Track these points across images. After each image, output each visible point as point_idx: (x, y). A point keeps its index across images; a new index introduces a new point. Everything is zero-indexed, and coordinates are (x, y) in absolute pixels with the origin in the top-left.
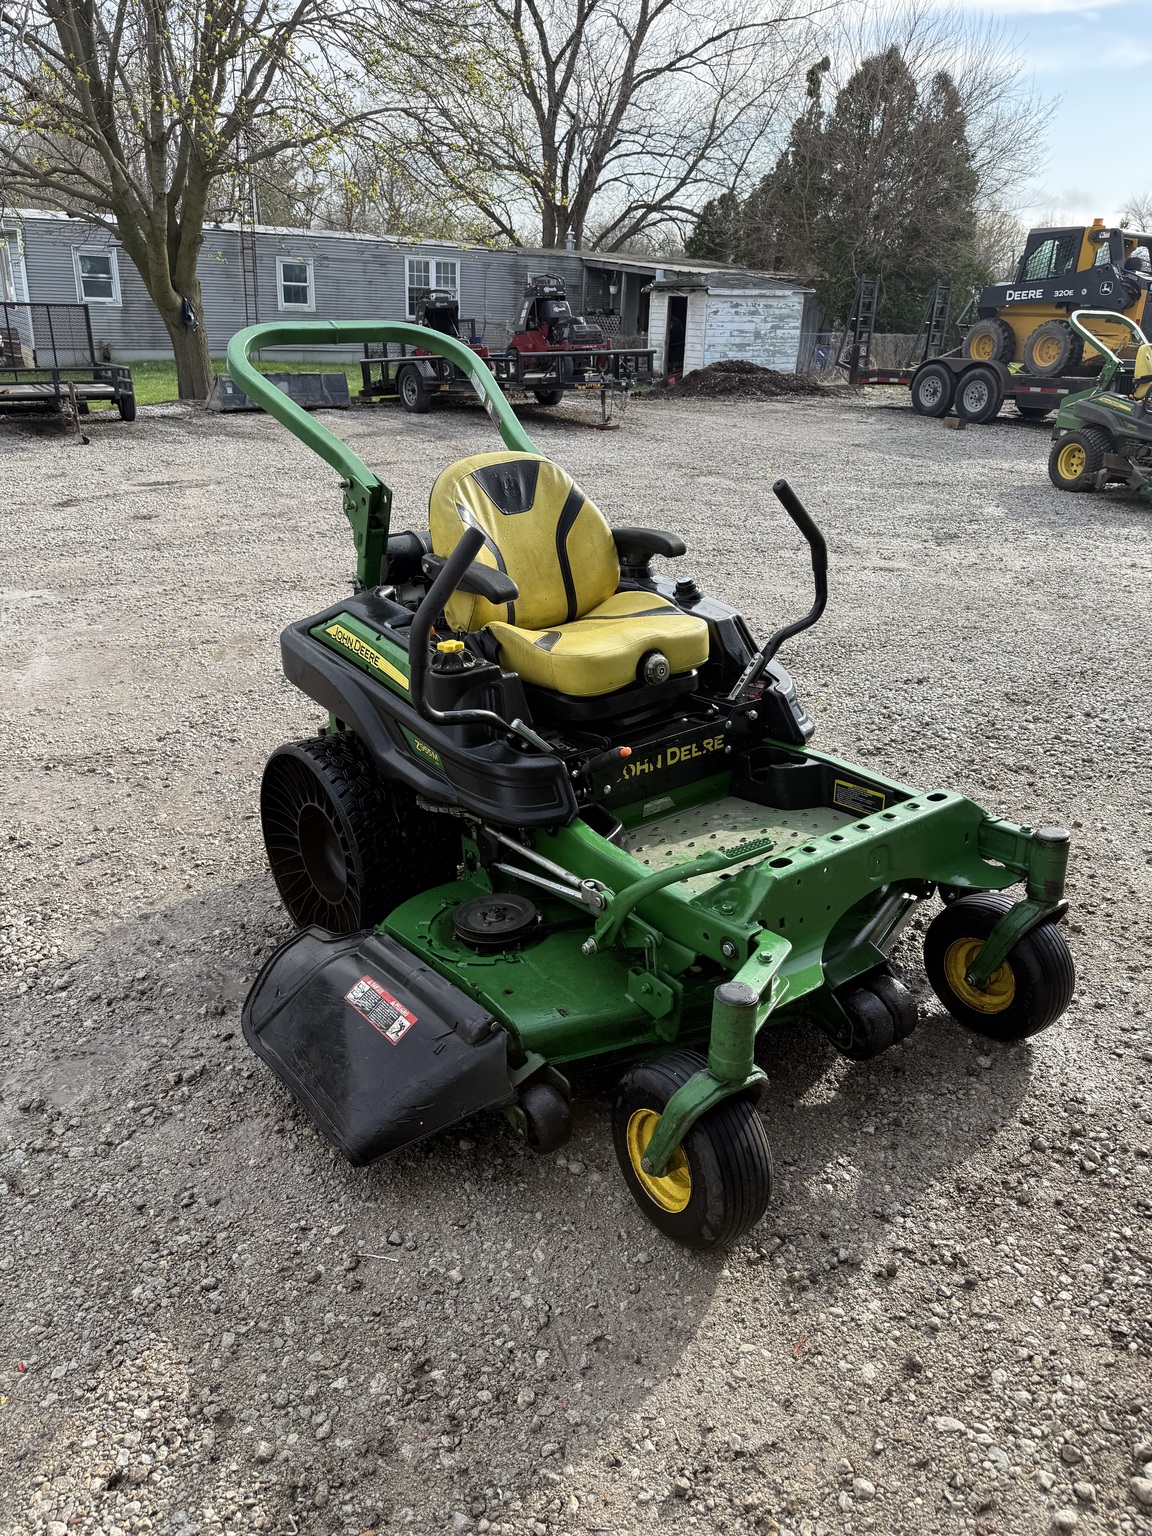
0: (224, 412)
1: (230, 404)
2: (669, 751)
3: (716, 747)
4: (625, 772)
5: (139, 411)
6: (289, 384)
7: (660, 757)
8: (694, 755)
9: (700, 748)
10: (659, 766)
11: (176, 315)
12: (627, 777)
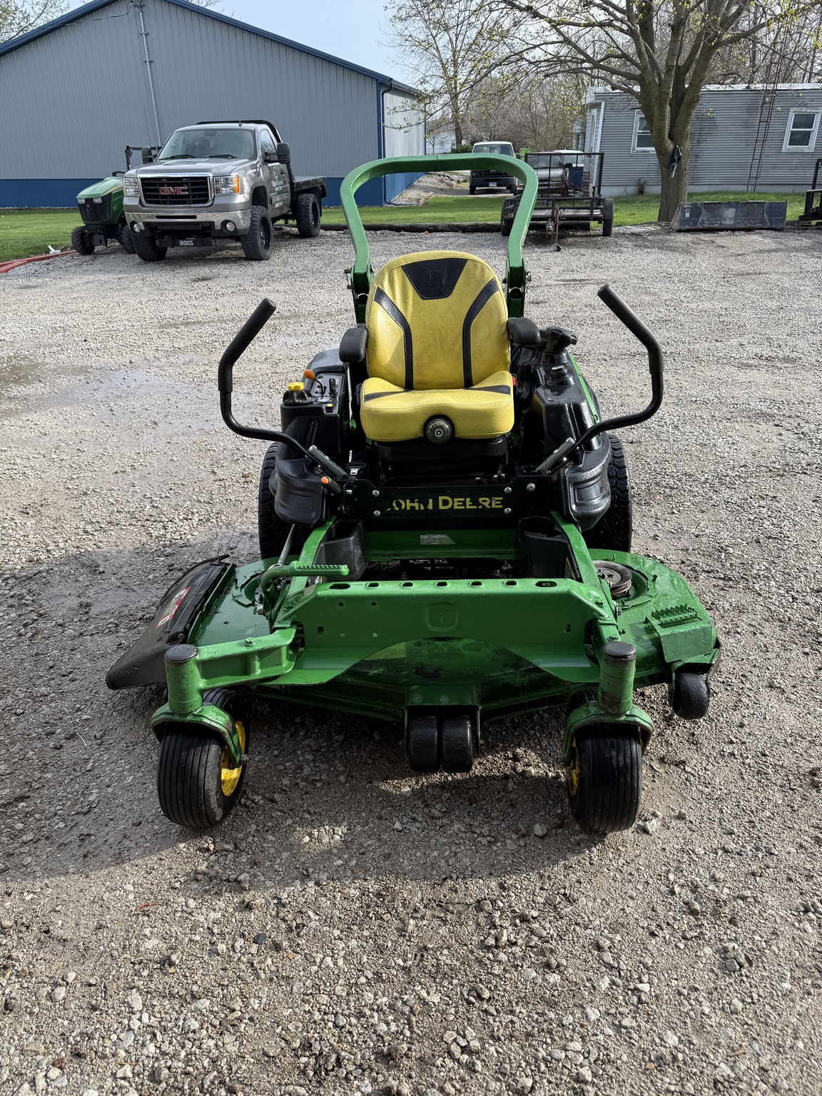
0: (680, 231)
1: (685, 225)
2: (441, 498)
3: (494, 506)
4: (394, 504)
5: (615, 230)
6: (737, 211)
7: (431, 501)
8: (468, 507)
9: (475, 502)
10: (430, 507)
11: (667, 158)
12: (397, 509)
